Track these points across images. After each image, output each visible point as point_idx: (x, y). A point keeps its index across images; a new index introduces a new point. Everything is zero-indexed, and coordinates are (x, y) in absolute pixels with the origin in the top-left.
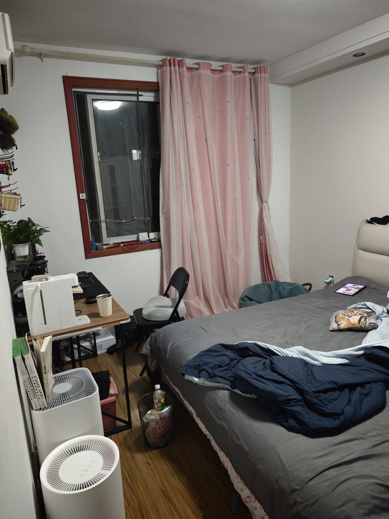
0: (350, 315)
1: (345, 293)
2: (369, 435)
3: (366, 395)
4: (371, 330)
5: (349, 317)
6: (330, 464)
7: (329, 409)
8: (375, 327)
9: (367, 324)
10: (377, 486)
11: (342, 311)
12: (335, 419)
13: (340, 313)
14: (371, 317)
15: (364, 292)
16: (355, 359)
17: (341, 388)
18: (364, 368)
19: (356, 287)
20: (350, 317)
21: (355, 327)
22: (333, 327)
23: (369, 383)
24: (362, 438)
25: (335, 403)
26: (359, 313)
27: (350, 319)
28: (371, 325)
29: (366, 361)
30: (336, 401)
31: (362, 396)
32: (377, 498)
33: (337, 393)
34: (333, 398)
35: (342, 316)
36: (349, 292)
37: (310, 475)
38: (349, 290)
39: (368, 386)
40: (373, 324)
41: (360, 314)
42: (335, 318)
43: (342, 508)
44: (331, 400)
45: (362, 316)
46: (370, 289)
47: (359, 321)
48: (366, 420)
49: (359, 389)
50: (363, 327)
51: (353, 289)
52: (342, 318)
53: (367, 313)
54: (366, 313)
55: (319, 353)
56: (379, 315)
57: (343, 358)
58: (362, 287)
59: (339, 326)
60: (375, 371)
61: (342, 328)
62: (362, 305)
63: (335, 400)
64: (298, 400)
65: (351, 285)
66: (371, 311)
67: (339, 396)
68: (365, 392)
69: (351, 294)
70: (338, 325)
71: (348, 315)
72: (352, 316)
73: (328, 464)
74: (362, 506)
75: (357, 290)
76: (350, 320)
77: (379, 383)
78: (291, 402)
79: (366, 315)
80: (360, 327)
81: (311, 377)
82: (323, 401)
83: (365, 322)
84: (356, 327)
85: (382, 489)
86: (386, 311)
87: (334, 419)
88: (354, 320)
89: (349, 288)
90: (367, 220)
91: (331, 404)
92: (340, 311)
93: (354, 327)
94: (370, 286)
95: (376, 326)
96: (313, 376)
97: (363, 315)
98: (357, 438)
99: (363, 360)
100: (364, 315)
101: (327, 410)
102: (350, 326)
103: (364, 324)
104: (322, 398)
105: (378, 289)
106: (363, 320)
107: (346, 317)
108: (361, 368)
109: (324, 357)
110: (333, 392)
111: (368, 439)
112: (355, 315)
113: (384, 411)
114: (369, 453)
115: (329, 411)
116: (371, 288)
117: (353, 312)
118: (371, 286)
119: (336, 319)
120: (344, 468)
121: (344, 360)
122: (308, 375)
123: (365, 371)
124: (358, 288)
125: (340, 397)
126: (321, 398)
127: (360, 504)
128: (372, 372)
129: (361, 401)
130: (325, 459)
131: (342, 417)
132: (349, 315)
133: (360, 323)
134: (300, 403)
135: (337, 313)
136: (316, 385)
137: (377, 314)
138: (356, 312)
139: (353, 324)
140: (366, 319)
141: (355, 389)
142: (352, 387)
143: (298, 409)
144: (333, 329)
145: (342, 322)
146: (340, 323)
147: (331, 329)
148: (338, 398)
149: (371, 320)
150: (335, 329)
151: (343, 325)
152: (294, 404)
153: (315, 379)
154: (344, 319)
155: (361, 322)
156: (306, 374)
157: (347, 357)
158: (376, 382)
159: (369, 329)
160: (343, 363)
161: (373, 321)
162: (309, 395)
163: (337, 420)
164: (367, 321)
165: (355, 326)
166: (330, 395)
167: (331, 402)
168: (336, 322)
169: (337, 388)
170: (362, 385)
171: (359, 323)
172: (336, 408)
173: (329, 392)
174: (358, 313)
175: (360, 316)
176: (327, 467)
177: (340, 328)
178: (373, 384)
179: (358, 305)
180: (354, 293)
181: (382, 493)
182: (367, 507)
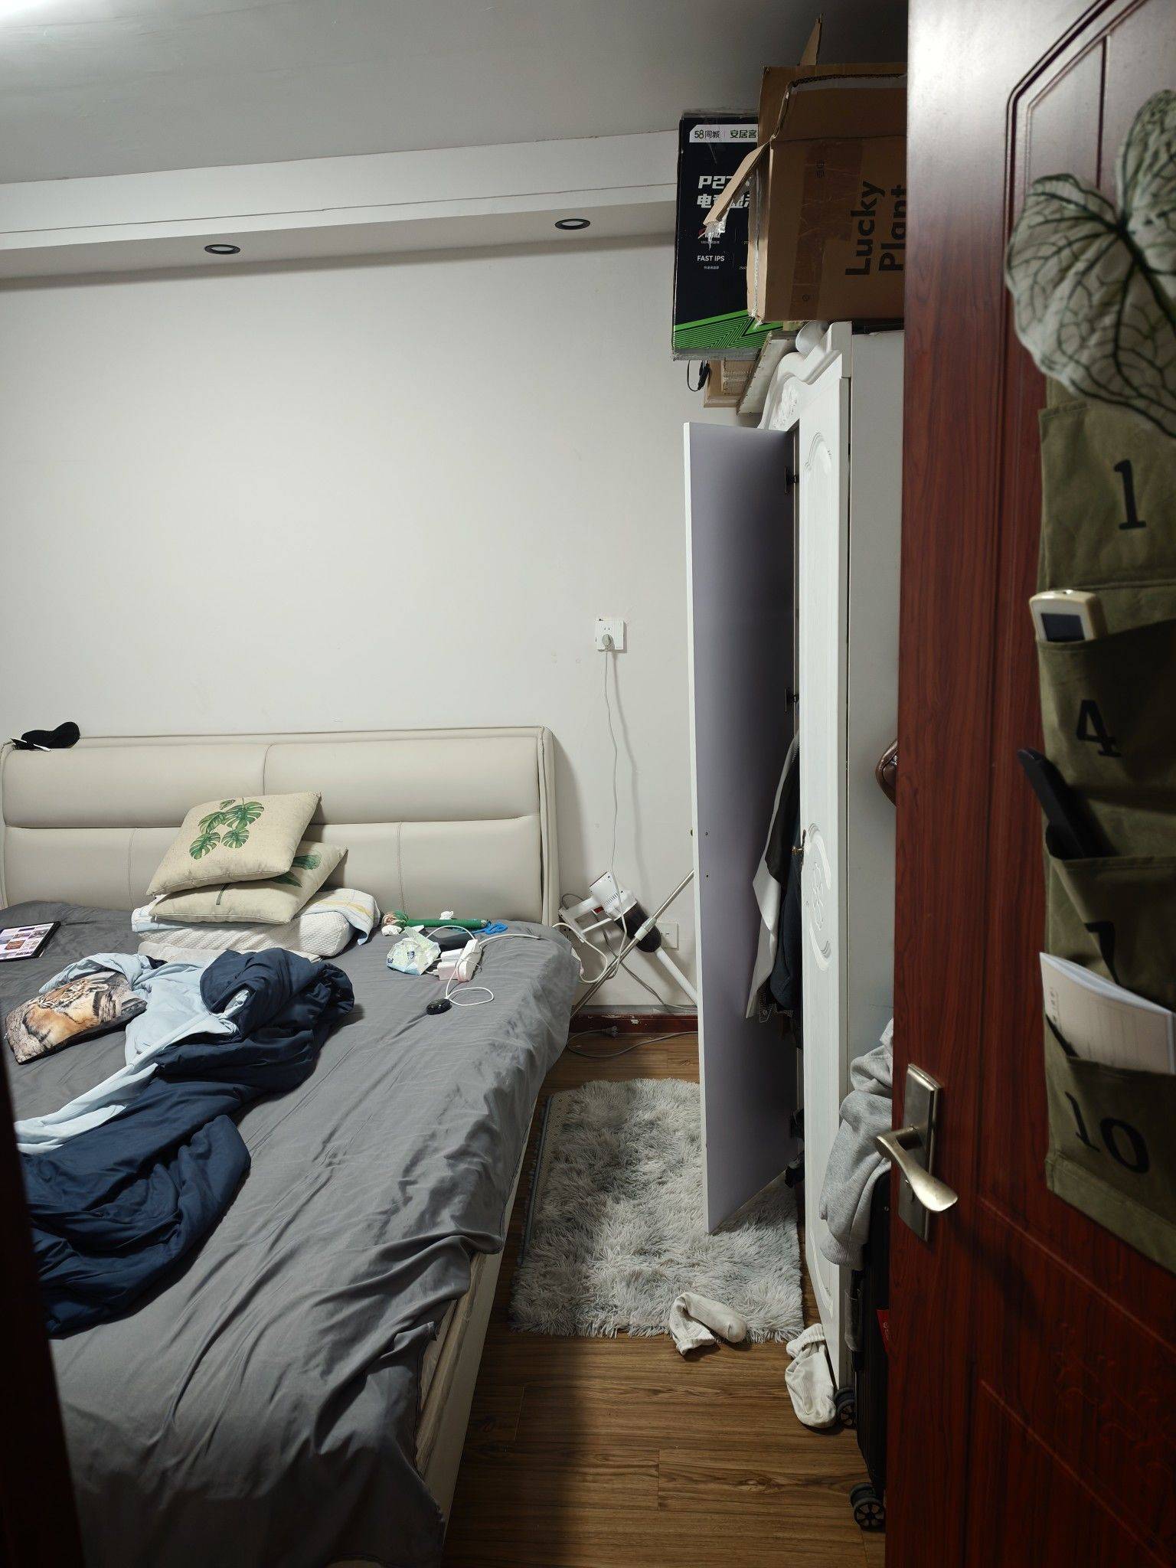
0: (65, 1000)
1: (8, 958)
2: (251, 1230)
3: (205, 1156)
4: (130, 1020)
5: (64, 1007)
6: (207, 1335)
7: (142, 1226)
8: (139, 1009)
9: (118, 1008)
10: (320, 1308)
11: (36, 1000)
12: (167, 1242)
13: (31, 1007)
14: (120, 988)
15: (62, 937)
16: (138, 1095)
17: (143, 1168)
18: (175, 1099)
19: (32, 932)
20: (67, 1006)
21: (89, 1029)
22: (27, 1050)
23: (198, 1127)
24: (241, 1247)
25: (147, 1207)
26: (87, 988)
27: (69, 1011)
28: (129, 1005)
29: (170, 1085)
30: (149, 1202)
31: (201, 1162)
32: (331, 1328)
33: (140, 1185)
34: (138, 1199)
35: (41, 1011)
36: (18, 951)
37: (175, 1389)
38: (19, 945)
39: (200, 1134)
40: (133, 1003)
41: (91, 990)
42: (23, 1026)
43: (276, 1398)
44: (136, 1208)
45: (97, 993)
46: (73, 926)
47: (96, 1007)
48: (229, 1209)
49: (184, 1152)
50: (109, 1018)
51: (26, 938)
52: (46, 1016)
53: (106, 981)
54: (103, 983)
55: (35, 1121)
56: (135, 978)
57: (107, 1105)
58: (49, 928)
59: (45, 1042)
60: (202, 1097)
61: (55, 1044)
62: (80, 968)
63: (142, 1203)
64: (61, 1245)
65: (15, 931)
66: (113, 973)
67: (148, 1189)
68: (201, 1149)
69: (28, 953)
70: (42, 1039)
71: (61, 1003)
72: (71, 1002)
73: (201, 1339)
74: (313, 1363)
75: (40, 939)
76: (70, 1014)
77: (218, 1119)
78: (47, 1260)
79: (106, 986)
80: (102, 1021)
81: (60, 1179)
82: (118, 1219)
83: (112, 1004)
84: (92, 1027)
85: (330, 1306)
86: (147, 963)
87: (162, 1242)
88: (82, 1009)
89: (12, 940)
90: (15, 741)
91: (137, 1217)
92: (29, 1002)
93: (84, 1028)
94: (69, 920)
95: (140, 1005)
96: (65, 1174)
97: (99, 990)
98: (231, 1250)
99: (160, 1085)
100: (101, 988)
101: (139, 1232)
102: (76, 1029)
103: (111, 1012)
104: (112, 1212)
105: (96, 922)
106: (104, 1001)
107: (55, 1010)
108: (169, 1103)
109: (56, 1126)
110: (130, 1188)
111: (251, 1240)
112: (80, 997)
113: (253, 1171)
114: (269, 1266)
115: (144, 1233)
116: (74, 924)
117: (71, 990)
118: (73, 918)
119: (27, 1027)
120: (239, 1322)
121: (113, 1107)
122: (50, 1180)
123: (183, 1105)
124: (39, 933)
125: (151, 1190)
126: (109, 1214)
127: (306, 1363)
128: (194, 1102)
129: (203, 1172)
130: (187, 1336)
131: (182, 1227)
132: (63, 1002)
133: (100, 1012)
134: (70, 1250)
135: (22, 1011)
136: (83, 1191)
137: (129, 978)
138: (79, 987)
139: (80, 1020)
140: (110, 996)
141: (176, 1157)
142: (167, 1154)
143: (70, 1265)
144: (30, 1055)
145: (49, 1027)
146: (44, 1032)
147: (24, 1059)
148: (146, 1197)
149: (123, 996)
150: (35, 1054)
151: (56, 1033)
152: (54, 1260)
153: (72, 1178)
154: (52, 1019)
155: (101, 1008)
156: (43, 1179)
157: (115, 1098)
158: (211, 1119)
159: (124, 1019)
160: (113, 1115)
161: (129, 995)
162: (84, 1221)
163: (174, 1239)
164: (114, 1002)
165: (88, 1024)
166: (127, 1197)
167: (136, 1211)
168: (32, 1033)
169: (135, 1172)
170: (186, 1139)
171: (97, 1014)
172: (156, 1217)
173: (120, 1192)
174: (83, 988)
175: (92, 995)
176: (202, 1348)
177: (49, 1047)
178: (207, 1125)
179: (71, 971)
180: (34, 950)
181: (332, 1314)
182: (321, 1358)
